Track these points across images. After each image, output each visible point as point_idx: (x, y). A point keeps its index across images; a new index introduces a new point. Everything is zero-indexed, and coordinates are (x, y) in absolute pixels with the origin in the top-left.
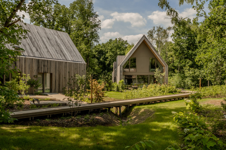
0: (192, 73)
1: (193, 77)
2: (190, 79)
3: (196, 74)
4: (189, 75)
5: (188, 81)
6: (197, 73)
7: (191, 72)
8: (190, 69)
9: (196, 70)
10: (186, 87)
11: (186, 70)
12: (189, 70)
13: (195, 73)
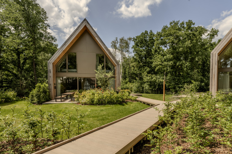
0: (150, 79)
1: (151, 82)
2: (148, 84)
3: (153, 80)
4: (147, 80)
5: (146, 86)
6: (154, 78)
7: (148, 78)
8: (148, 74)
9: (153, 76)
10: (144, 92)
11: (144, 76)
12: (147, 76)
13: (152, 78)
